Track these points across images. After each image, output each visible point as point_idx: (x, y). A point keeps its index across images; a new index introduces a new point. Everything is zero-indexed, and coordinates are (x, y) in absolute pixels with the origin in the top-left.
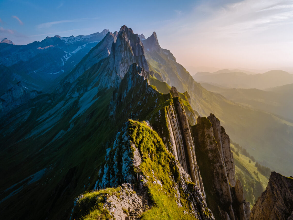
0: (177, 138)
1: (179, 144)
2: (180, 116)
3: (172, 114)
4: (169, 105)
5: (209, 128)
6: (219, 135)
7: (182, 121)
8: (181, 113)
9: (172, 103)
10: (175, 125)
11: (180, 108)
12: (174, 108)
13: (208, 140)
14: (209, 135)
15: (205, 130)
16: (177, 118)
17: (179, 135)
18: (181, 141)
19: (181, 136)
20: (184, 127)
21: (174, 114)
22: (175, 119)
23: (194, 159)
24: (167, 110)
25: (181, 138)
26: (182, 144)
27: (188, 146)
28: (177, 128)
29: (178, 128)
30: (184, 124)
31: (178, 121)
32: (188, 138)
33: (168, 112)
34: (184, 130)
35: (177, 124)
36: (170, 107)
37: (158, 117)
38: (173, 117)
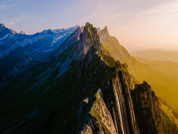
1: (123, 106)
2: (123, 84)
3: (117, 84)
4: (116, 77)
5: (143, 92)
6: (151, 97)
7: (125, 88)
8: (124, 82)
9: (118, 76)
10: (119, 92)
11: (123, 79)
12: (119, 79)
13: (143, 102)
14: (143, 97)
15: (141, 94)
16: (121, 86)
17: (122, 99)
18: (124, 103)
19: (124, 99)
20: (126, 93)
21: (119, 83)
22: (119, 87)
23: (133, 117)
24: (114, 81)
25: (124, 101)
26: (124, 105)
27: (129, 107)
28: (121, 94)
30: (126, 91)
31: (121, 88)
32: (129, 101)
33: (114, 82)
34: (126, 95)
35: (121, 90)
36: (116, 79)
37: (107, 86)
38: (118, 86)
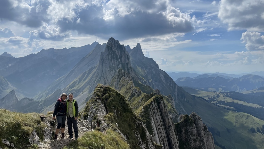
0: (160, 135)
1: (163, 141)
2: (163, 113)
3: (154, 111)
5: (191, 125)
6: (202, 133)
7: (165, 118)
8: (163, 109)
10: (158, 122)
11: (162, 105)
12: (157, 106)
13: (192, 138)
14: (192, 132)
15: (188, 127)
16: (160, 115)
17: (162, 132)
18: (165, 137)
19: (164, 132)
20: (167, 124)
22: (158, 116)
25: (165, 134)
26: (166, 140)
27: (172, 142)
28: (160, 125)
29: (162, 125)
30: (167, 121)
31: (160, 118)
32: (171, 134)
34: (167, 127)
35: (160, 121)
38: (155, 113)
